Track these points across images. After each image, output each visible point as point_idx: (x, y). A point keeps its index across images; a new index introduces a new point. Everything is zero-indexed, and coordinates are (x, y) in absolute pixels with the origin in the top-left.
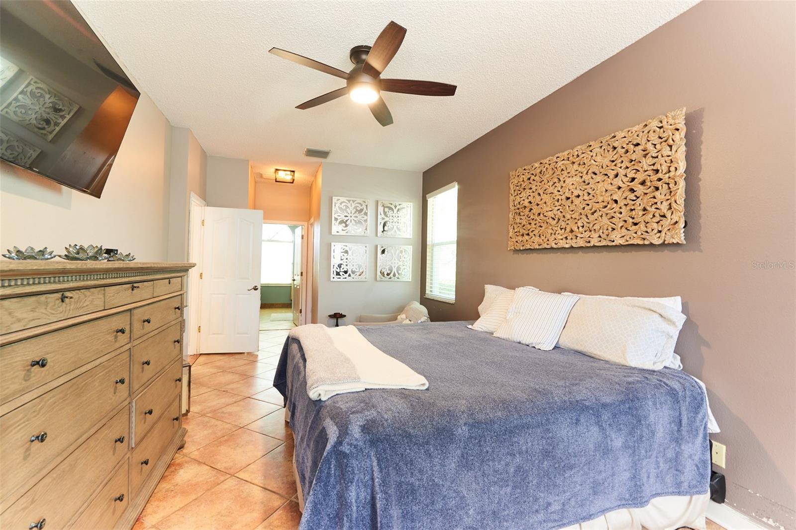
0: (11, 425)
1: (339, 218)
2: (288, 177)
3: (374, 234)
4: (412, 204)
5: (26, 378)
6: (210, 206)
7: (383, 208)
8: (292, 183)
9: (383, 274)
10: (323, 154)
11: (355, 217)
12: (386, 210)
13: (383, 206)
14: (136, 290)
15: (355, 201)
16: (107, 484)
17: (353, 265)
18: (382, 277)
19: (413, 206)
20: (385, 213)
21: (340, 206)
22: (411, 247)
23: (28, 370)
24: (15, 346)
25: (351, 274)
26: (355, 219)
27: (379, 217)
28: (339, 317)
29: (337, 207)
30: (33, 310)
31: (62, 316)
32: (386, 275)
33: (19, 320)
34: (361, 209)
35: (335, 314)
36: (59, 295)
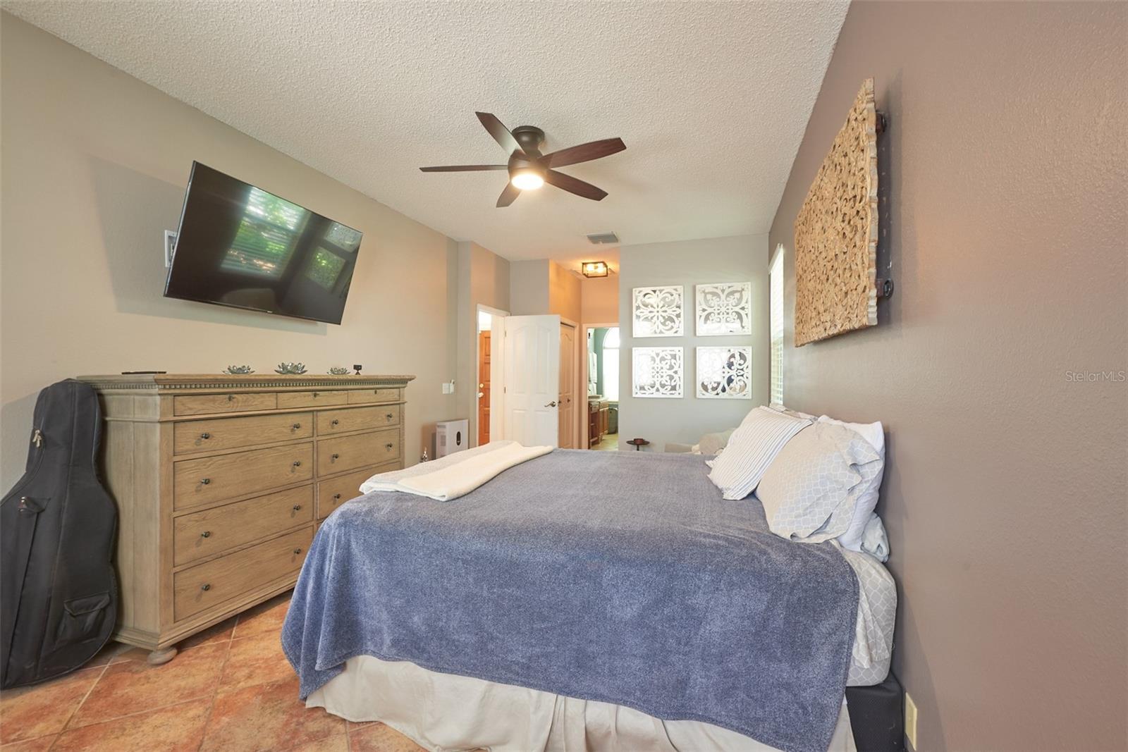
0: (186, 469)
1: (641, 315)
2: (601, 270)
3: (692, 333)
4: (749, 283)
5: (196, 444)
6: (514, 315)
7: (703, 294)
8: (606, 276)
9: (705, 387)
10: (611, 238)
11: (663, 312)
12: (709, 297)
13: (704, 292)
14: (317, 398)
15: (663, 290)
16: (283, 536)
17: (662, 377)
18: (704, 392)
19: (752, 287)
20: (706, 301)
21: (643, 299)
22: (751, 348)
23: (199, 439)
24: (188, 423)
25: (660, 388)
26: (664, 314)
27: (698, 308)
28: (641, 444)
29: (639, 302)
30: (203, 404)
31: (229, 410)
32: (710, 390)
33: (190, 409)
34: (671, 300)
35: (635, 440)
36: (227, 396)
